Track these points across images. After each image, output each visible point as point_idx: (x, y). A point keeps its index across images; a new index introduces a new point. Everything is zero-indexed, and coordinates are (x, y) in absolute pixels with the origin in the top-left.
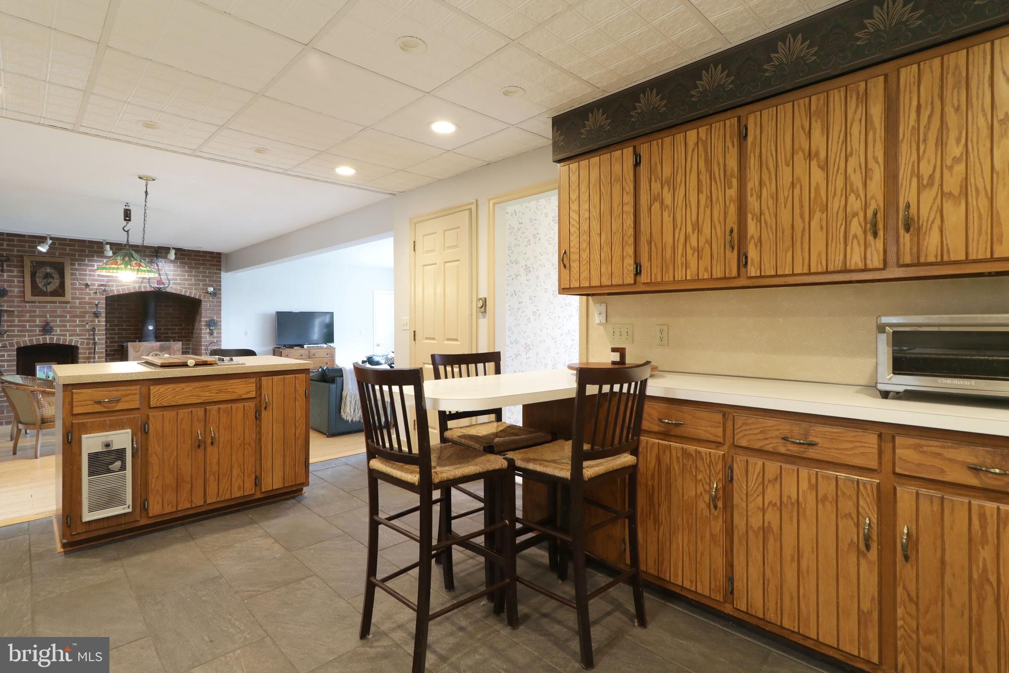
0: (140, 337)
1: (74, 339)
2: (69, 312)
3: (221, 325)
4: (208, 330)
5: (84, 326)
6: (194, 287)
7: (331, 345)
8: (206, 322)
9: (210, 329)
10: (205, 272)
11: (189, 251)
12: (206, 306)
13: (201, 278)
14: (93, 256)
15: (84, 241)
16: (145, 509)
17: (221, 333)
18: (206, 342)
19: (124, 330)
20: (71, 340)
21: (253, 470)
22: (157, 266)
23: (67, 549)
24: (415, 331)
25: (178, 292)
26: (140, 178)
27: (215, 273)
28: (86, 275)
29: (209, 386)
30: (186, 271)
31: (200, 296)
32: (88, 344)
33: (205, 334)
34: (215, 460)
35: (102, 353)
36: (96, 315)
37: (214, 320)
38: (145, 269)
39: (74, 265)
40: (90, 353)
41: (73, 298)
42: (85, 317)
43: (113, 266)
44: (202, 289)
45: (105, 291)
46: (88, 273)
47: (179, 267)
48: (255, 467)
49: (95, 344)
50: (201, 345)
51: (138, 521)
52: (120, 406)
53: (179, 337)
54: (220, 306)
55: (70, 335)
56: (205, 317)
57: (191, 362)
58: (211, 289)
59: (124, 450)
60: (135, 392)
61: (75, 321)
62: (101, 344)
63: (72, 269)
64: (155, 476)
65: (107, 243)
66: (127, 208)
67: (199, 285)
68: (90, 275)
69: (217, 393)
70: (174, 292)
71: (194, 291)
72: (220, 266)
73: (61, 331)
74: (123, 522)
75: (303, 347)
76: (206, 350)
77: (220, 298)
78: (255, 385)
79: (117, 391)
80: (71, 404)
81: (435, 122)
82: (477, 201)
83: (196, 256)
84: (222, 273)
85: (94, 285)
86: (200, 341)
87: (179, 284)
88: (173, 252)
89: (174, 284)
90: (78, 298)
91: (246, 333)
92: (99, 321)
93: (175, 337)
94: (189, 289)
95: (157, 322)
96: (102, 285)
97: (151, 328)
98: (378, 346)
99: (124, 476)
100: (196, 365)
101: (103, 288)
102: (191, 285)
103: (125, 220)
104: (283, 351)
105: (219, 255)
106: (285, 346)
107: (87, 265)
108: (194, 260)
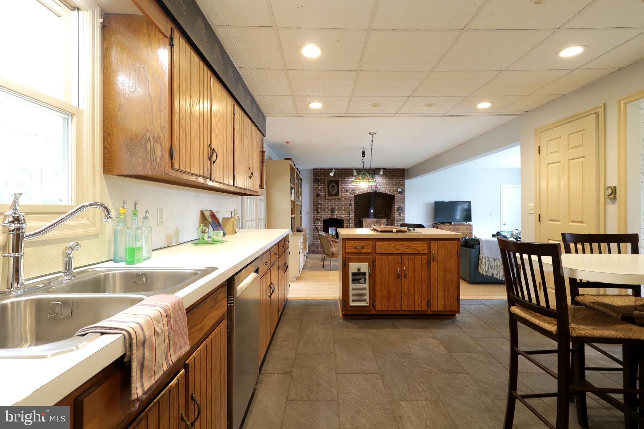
0: (367, 216)
2: (340, 204)
3: (404, 210)
4: (398, 213)
5: (346, 210)
6: (391, 189)
7: (470, 223)
8: (397, 208)
9: (399, 212)
10: (397, 180)
11: (389, 169)
12: (397, 199)
13: (395, 184)
14: (349, 176)
15: (345, 169)
16: (374, 306)
17: (404, 214)
18: (397, 219)
19: (361, 212)
20: (341, 217)
21: (427, 296)
22: (375, 179)
23: (345, 317)
24: (539, 215)
25: (384, 192)
26: (369, 134)
27: (402, 181)
28: (346, 185)
29: (403, 244)
30: (388, 181)
31: (394, 193)
32: (347, 219)
33: (397, 214)
34: (406, 287)
35: (352, 223)
36: (350, 205)
37: (401, 207)
38: (371, 181)
39: (342, 181)
40: (348, 223)
41: (342, 197)
42: (346, 206)
43: (358, 180)
44: (395, 190)
45: (354, 193)
46: (347, 184)
47: (384, 178)
48: (428, 295)
49: (350, 219)
50: (394, 221)
51: (371, 311)
52: (364, 251)
53: (384, 216)
54: (404, 199)
55: (341, 215)
56: (397, 205)
57: (394, 230)
58: (399, 190)
59: (365, 273)
60: (369, 244)
61: (342, 208)
62: (352, 219)
63: (342, 183)
64: (379, 289)
65: (355, 169)
66: (364, 150)
67: (393, 187)
68: (348, 185)
69: (407, 249)
70: (382, 192)
71: (391, 191)
72: (404, 176)
73: (338, 212)
74: (365, 310)
75: (451, 224)
76: (397, 223)
77: (404, 194)
78: (427, 246)
79: (363, 243)
80: (345, 247)
81: (565, 48)
82: (605, 104)
83: (392, 171)
84: (405, 180)
85: (349, 190)
86: (394, 219)
87: (385, 188)
88: (382, 171)
89: (382, 187)
90: (344, 197)
91: (418, 214)
92: (351, 208)
94: (389, 190)
95: (374, 208)
96: (352, 190)
97: (372, 211)
98: (505, 225)
99: (366, 286)
100: (397, 232)
101: (353, 191)
102: (390, 188)
103: (363, 156)
104: (439, 226)
105: (403, 170)
106: (440, 223)
107: (347, 181)
108: (391, 174)
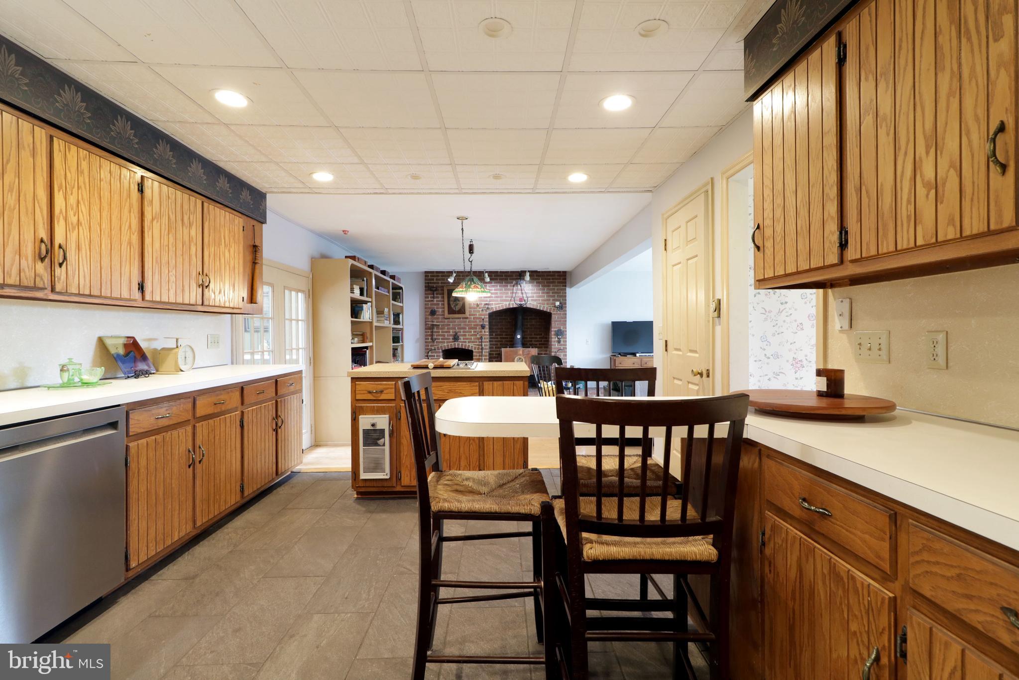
0: (512, 344)
1: (471, 345)
2: (468, 325)
3: (566, 334)
4: (557, 339)
5: (476, 335)
6: (546, 302)
8: (555, 331)
9: (558, 338)
10: (554, 289)
11: (542, 272)
12: (554, 318)
13: (551, 294)
16: (399, 479)
17: (566, 341)
18: (555, 349)
19: (503, 338)
20: (469, 346)
21: (478, 464)
22: (521, 287)
24: (666, 341)
25: (535, 308)
27: (562, 290)
30: (540, 289)
31: (551, 309)
32: (478, 349)
33: (554, 342)
34: (447, 450)
35: (486, 356)
36: (483, 327)
37: (561, 330)
38: (481, 290)
40: (479, 356)
41: (470, 315)
42: (476, 328)
44: (552, 304)
45: (488, 308)
47: (536, 286)
48: (479, 461)
49: (482, 349)
50: (551, 352)
51: (395, 487)
53: (540, 344)
54: (566, 318)
55: (469, 342)
56: (555, 328)
58: (558, 304)
61: (471, 332)
62: (486, 349)
65: (486, 272)
66: (471, 243)
67: (549, 300)
70: (532, 307)
71: (546, 306)
72: (566, 283)
73: (463, 339)
75: (636, 356)
77: (565, 311)
83: (547, 276)
84: (567, 289)
86: (551, 348)
87: (535, 300)
88: (528, 274)
89: (532, 300)
90: (472, 315)
91: (587, 341)
92: (485, 332)
93: (536, 345)
95: (523, 332)
96: (486, 304)
97: (519, 337)
99: (384, 450)
101: (487, 306)
102: (544, 300)
104: (617, 359)
105: (565, 272)
106: (620, 354)
108: (546, 279)
